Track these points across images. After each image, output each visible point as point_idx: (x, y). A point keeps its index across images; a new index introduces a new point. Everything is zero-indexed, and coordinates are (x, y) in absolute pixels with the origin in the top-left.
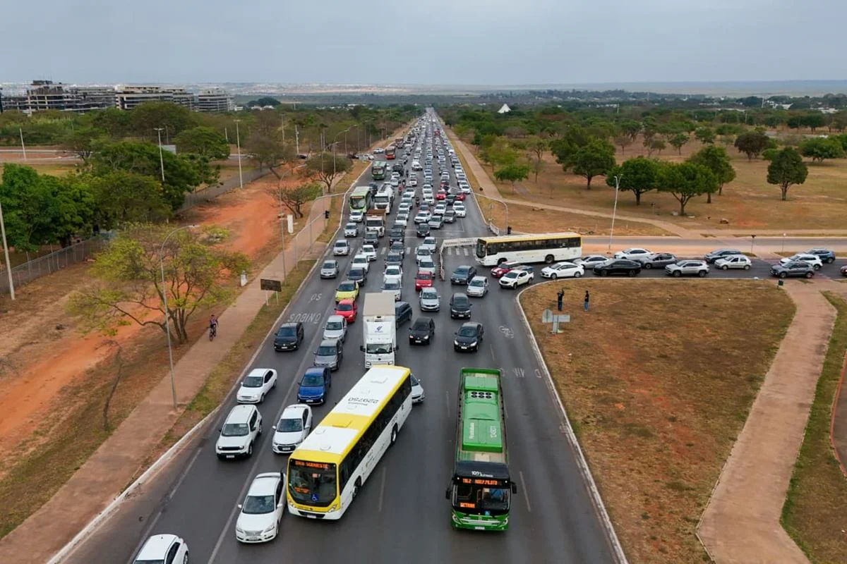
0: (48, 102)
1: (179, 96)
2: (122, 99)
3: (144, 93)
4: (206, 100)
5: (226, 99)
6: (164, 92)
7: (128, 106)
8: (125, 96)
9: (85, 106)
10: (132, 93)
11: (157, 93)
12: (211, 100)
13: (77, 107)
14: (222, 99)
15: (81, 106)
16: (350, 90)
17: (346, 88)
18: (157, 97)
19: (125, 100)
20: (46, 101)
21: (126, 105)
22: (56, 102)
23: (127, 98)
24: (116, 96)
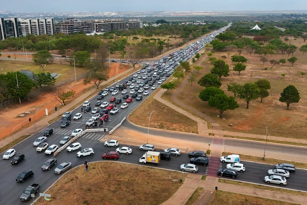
0: (68, 27)
1: (120, 22)
2: (96, 24)
3: (105, 22)
4: (131, 23)
5: (139, 23)
6: (113, 21)
7: (98, 27)
8: (97, 24)
9: (82, 28)
10: (100, 22)
11: (110, 22)
12: (133, 23)
13: (79, 28)
14: (138, 23)
15: (80, 28)
16: (202, 14)
17: (201, 13)
18: (110, 24)
19: (97, 25)
20: (67, 27)
21: (97, 27)
22: (71, 27)
23: (98, 24)
24: (95, 23)
